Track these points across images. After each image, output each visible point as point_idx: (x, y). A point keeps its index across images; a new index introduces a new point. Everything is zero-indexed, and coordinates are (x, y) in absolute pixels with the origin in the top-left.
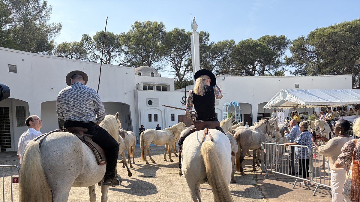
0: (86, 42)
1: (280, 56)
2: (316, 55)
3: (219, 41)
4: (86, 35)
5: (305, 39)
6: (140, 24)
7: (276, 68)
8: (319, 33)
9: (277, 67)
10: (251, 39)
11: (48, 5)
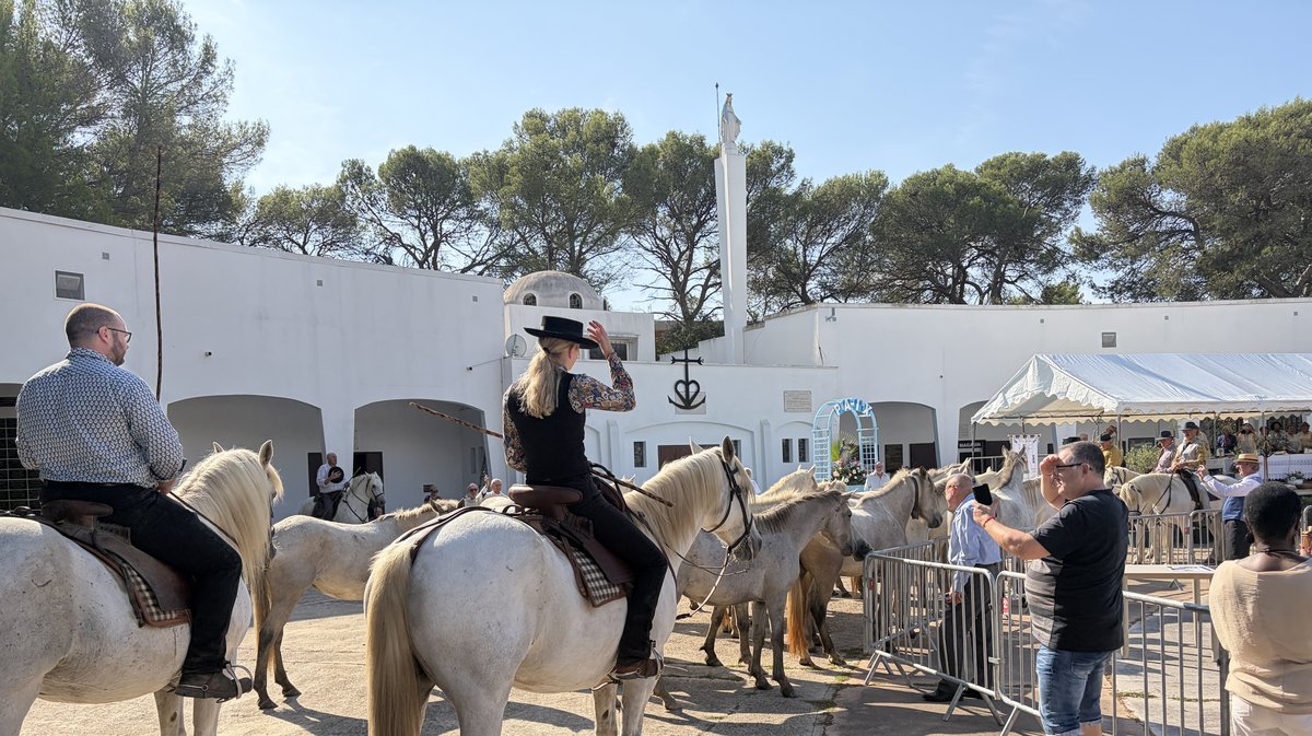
0: (353, 187)
1: (1060, 229)
2: (1191, 226)
3: (831, 177)
4: (354, 163)
5: (1146, 165)
6: (544, 119)
7: (1046, 272)
8: (1199, 145)
9: (1050, 270)
10: (950, 167)
11: (220, 62)
